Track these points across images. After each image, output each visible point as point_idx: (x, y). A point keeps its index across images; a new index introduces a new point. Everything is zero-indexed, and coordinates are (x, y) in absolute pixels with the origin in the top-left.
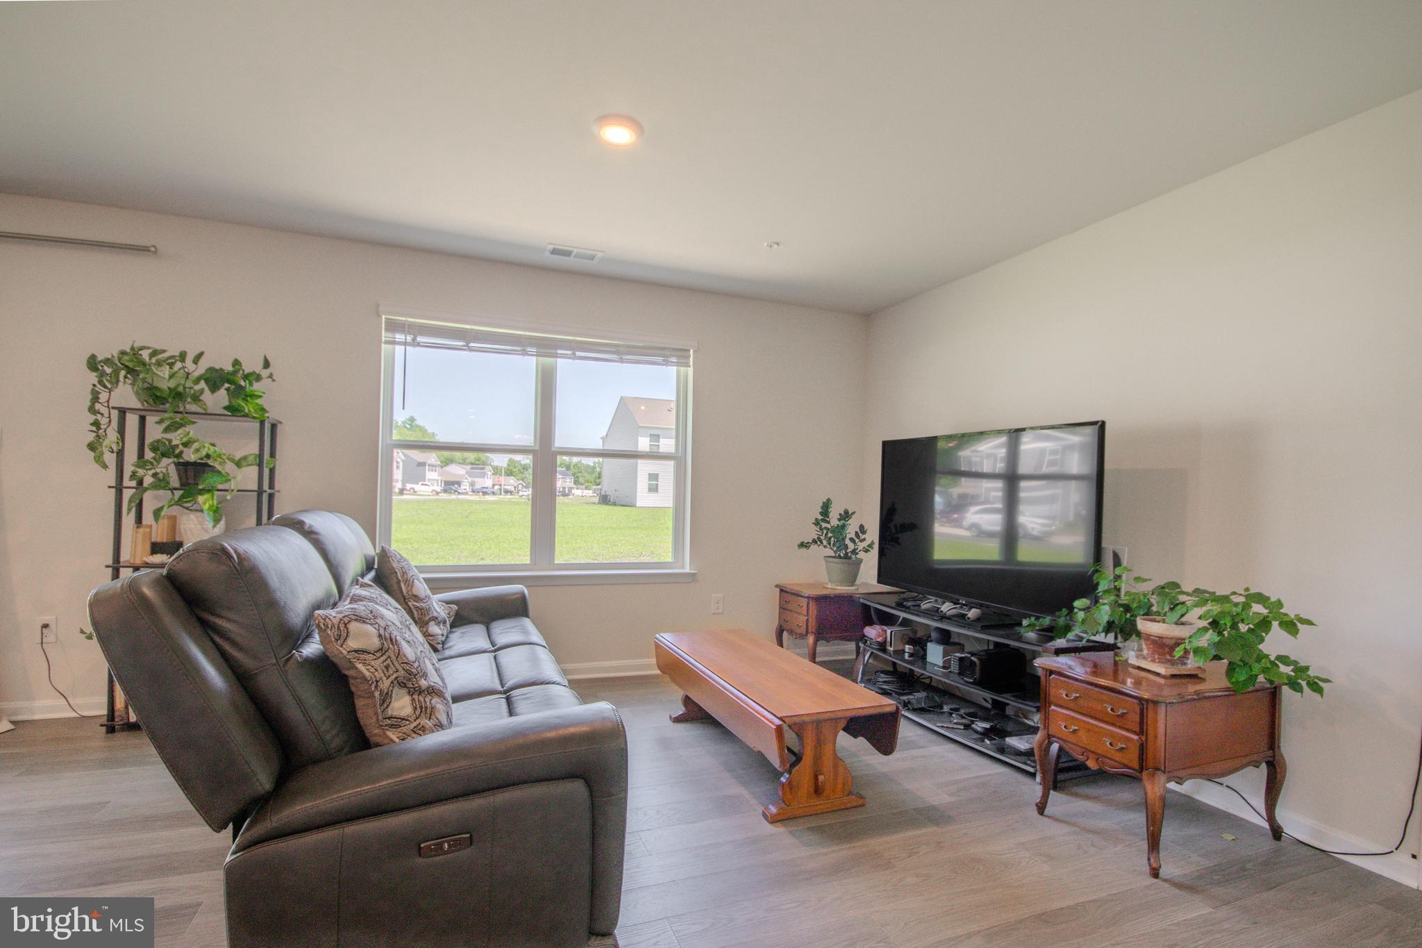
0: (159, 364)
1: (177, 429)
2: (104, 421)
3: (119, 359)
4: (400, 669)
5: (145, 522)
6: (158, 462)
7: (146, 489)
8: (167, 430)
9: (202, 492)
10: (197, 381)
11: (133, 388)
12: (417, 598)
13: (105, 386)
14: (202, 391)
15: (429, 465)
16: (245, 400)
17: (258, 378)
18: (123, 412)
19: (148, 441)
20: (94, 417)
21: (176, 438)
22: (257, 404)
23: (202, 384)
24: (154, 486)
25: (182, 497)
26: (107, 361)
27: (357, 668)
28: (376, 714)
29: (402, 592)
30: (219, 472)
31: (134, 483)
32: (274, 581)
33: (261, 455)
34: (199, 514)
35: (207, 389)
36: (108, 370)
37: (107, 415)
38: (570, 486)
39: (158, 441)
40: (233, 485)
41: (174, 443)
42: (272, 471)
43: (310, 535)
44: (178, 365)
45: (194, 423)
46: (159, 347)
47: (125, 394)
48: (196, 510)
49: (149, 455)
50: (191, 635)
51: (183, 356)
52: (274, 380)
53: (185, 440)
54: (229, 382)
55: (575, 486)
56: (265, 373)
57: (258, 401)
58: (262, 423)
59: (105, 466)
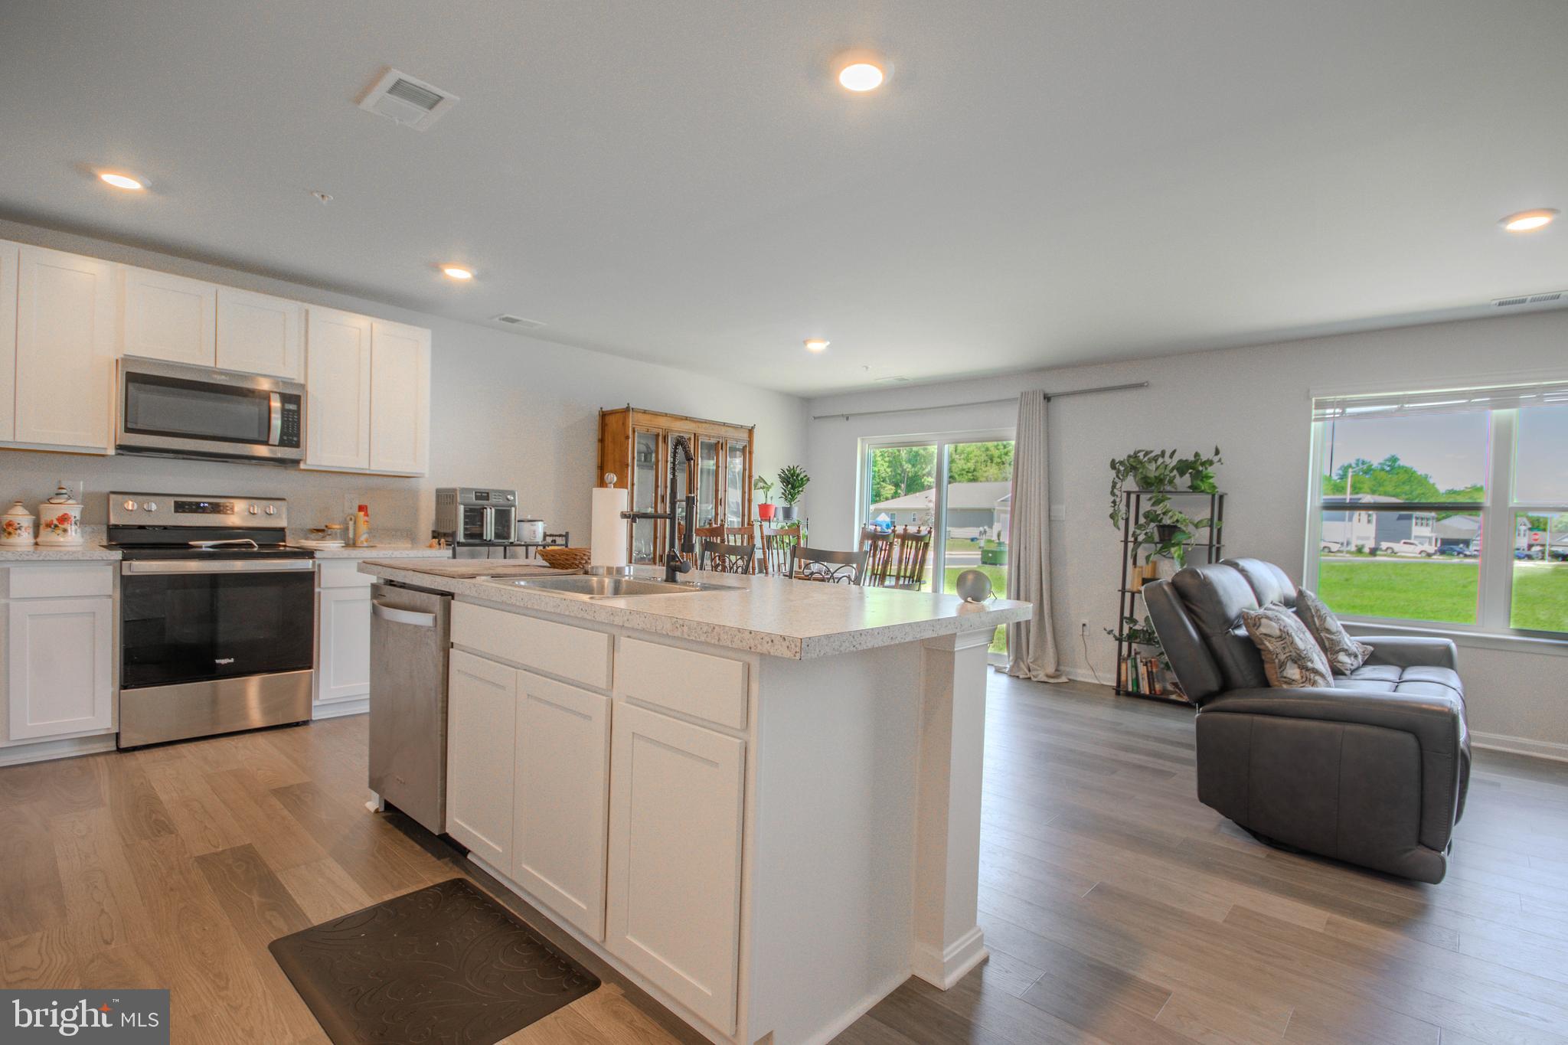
0: (1150, 461)
1: (1160, 503)
2: (1118, 500)
3: (1128, 460)
4: (1293, 651)
5: (1138, 564)
6: (1149, 525)
7: (1141, 543)
8: (1153, 505)
9: (1174, 545)
10: (1172, 471)
11: (1135, 479)
12: (1328, 631)
13: (1119, 478)
14: (1175, 476)
16: (1202, 480)
17: (1211, 463)
18: (1129, 493)
19: (1141, 512)
20: (1113, 498)
21: (1159, 509)
22: (1210, 483)
23: (1175, 472)
24: (1145, 541)
25: (1162, 548)
26: (1121, 463)
27: (1265, 645)
28: (1276, 673)
29: (1315, 625)
30: (1184, 532)
31: (1133, 539)
32: (1221, 592)
33: (1212, 519)
34: (1171, 560)
35: (1178, 476)
36: (1122, 468)
37: (1119, 496)
39: (1148, 512)
40: (1192, 541)
41: (1158, 513)
42: (1219, 531)
43: (1243, 572)
44: (1160, 461)
45: (1170, 499)
46: (1149, 450)
47: (1130, 484)
48: (1170, 558)
49: (1142, 520)
50: (1184, 612)
51: (1163, 454)
52: (1222, 464)
53: (1164, 510)
54: (1193, 468)
56: (1216, 459)
57: (1211, 481)
58: (1213, 496)
59: (1119, 529)
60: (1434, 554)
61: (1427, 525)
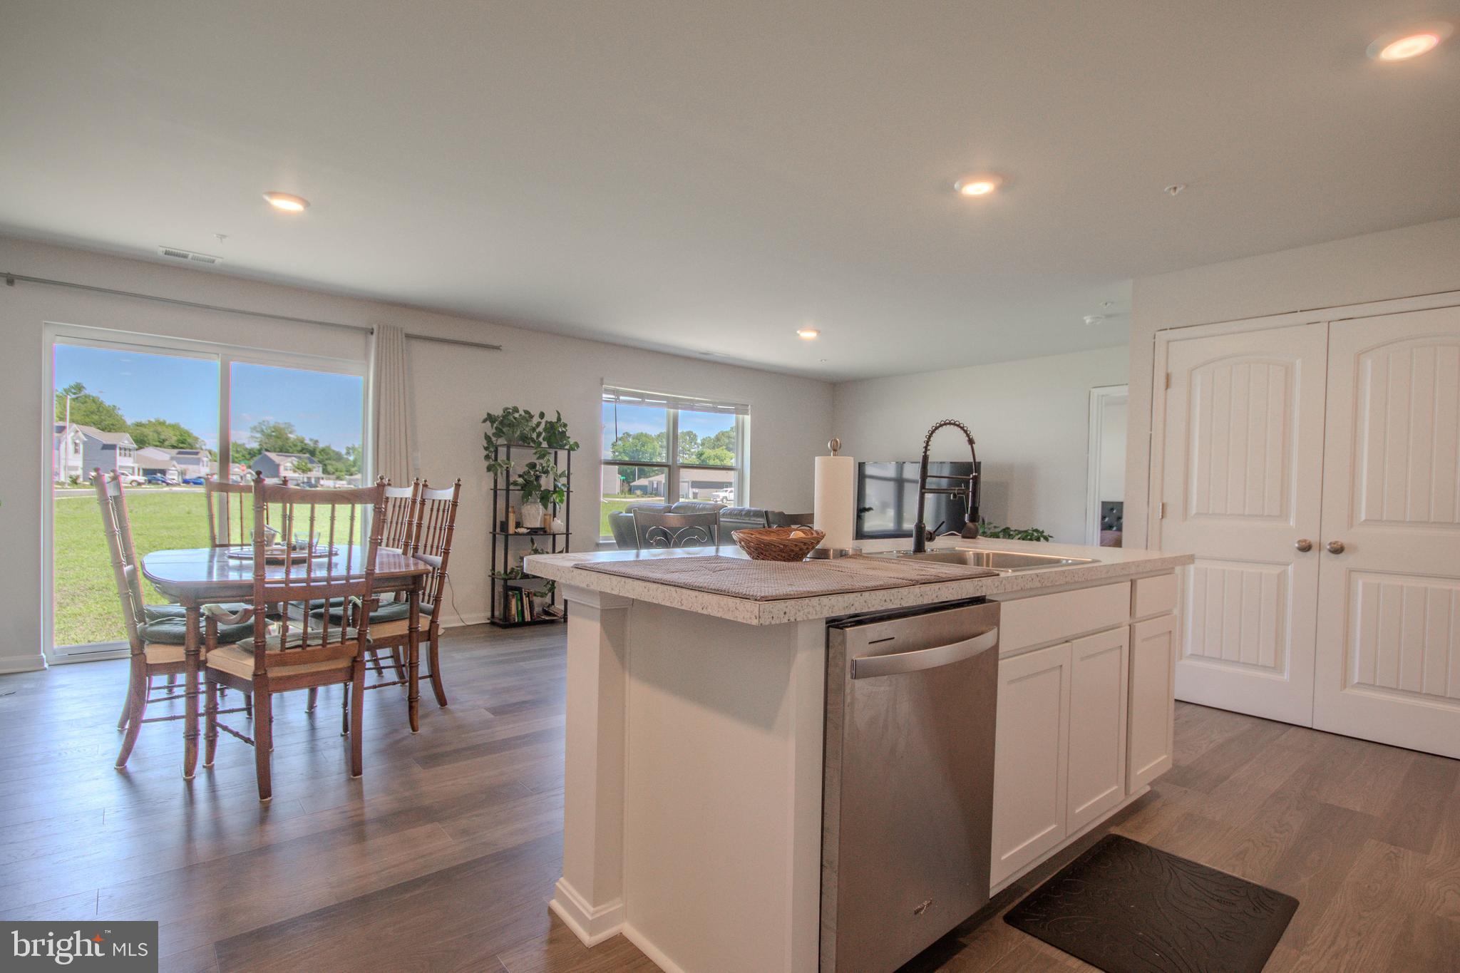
15: (120, 449)
38: (317, 476)
55: (323, 476)
60: (143, 484)
61: (130, 456)
